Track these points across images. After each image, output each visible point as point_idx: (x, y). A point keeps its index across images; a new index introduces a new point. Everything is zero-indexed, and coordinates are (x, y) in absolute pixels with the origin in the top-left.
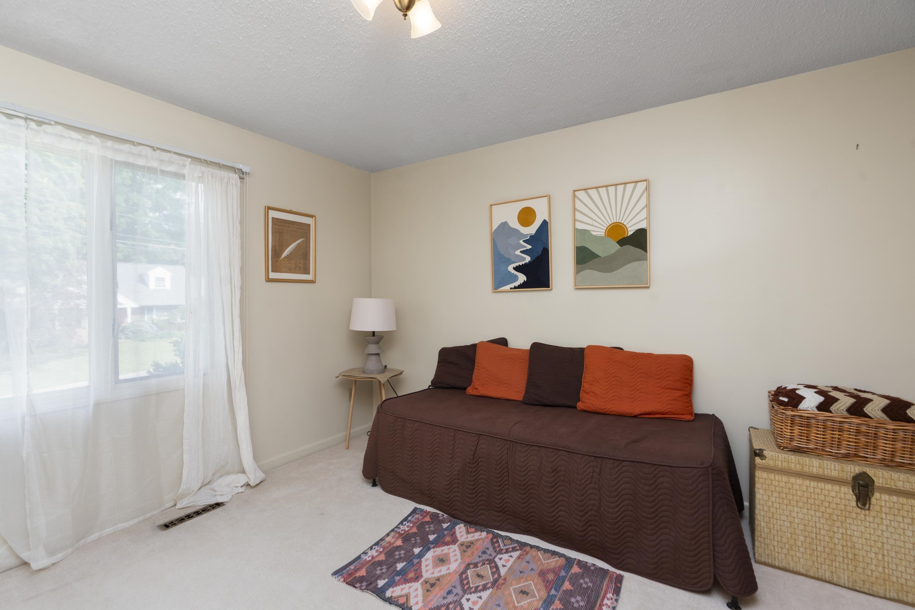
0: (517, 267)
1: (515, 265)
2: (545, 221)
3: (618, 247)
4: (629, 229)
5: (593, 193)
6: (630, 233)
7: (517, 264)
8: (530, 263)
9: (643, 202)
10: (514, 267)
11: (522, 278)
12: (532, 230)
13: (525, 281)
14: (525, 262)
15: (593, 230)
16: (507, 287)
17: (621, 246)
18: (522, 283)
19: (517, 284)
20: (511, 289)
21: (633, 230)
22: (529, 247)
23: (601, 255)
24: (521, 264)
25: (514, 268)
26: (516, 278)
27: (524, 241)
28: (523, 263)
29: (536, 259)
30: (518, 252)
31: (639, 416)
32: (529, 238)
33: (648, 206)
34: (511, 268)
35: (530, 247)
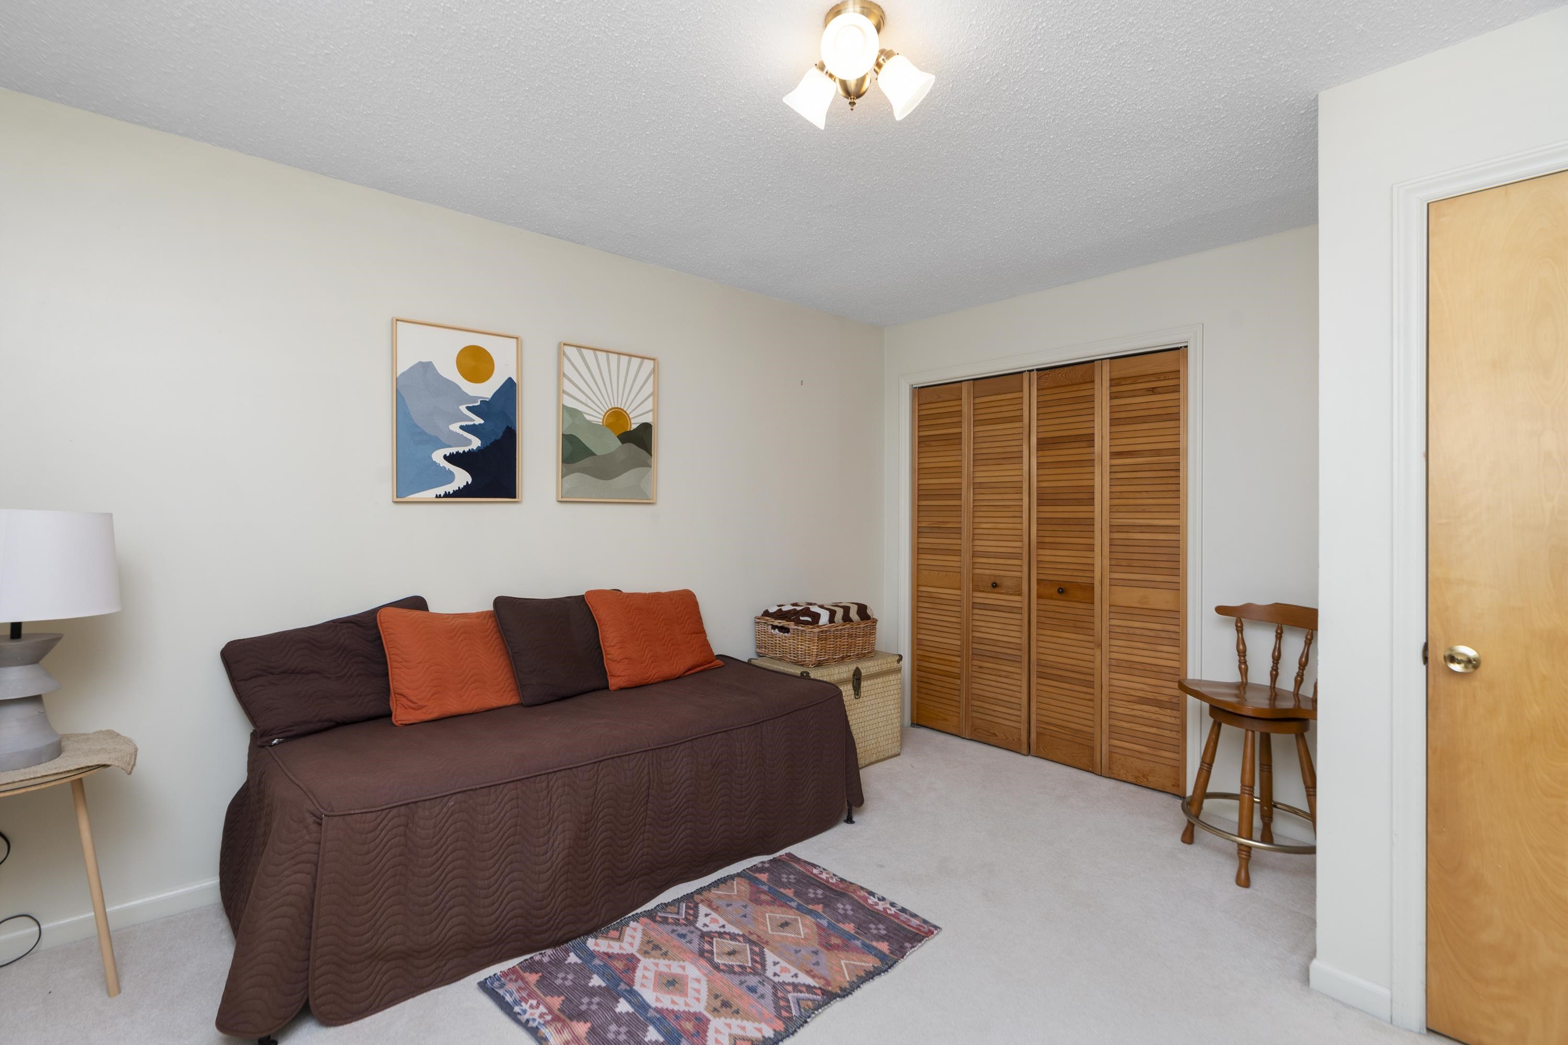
0: (452, 455)
1: (448, 451)
2: (510, 379)
3: (619, 443)
4: (633, 421)
5: (588, 354)
6: (634, 427)
7: (454, 450)
8: (480, 451)
9: (649, 388)
10: (445, 455)
11: (462, 478)
12: (486, 390)
13: (470, 483)
14: (470, 447)
15: (587, 412)
16: (430, 494)
17: (623, 443)
18: (461, 487)
19: (451, 488)
20: (437, 497)
21: (638, 423)
22: (478, 421)
23: (597, 454)
24: (461, 450)
25: (445, 457)
26: (450, 477)
27: (468, 408)
28: (466, 449)
29: (492, 444)
30: (455, 427)
31: (686, 674)
32: (479, 403)
33: (655, 394)
34: (438, 456)
35: (482, 422)
